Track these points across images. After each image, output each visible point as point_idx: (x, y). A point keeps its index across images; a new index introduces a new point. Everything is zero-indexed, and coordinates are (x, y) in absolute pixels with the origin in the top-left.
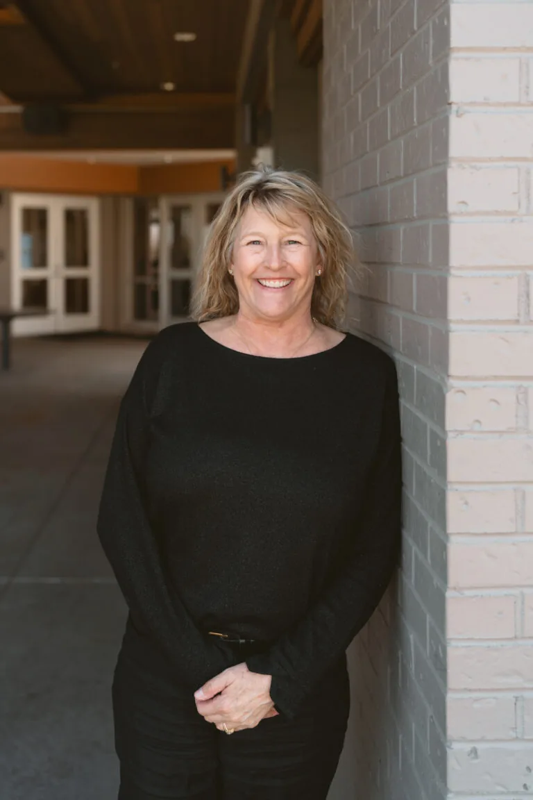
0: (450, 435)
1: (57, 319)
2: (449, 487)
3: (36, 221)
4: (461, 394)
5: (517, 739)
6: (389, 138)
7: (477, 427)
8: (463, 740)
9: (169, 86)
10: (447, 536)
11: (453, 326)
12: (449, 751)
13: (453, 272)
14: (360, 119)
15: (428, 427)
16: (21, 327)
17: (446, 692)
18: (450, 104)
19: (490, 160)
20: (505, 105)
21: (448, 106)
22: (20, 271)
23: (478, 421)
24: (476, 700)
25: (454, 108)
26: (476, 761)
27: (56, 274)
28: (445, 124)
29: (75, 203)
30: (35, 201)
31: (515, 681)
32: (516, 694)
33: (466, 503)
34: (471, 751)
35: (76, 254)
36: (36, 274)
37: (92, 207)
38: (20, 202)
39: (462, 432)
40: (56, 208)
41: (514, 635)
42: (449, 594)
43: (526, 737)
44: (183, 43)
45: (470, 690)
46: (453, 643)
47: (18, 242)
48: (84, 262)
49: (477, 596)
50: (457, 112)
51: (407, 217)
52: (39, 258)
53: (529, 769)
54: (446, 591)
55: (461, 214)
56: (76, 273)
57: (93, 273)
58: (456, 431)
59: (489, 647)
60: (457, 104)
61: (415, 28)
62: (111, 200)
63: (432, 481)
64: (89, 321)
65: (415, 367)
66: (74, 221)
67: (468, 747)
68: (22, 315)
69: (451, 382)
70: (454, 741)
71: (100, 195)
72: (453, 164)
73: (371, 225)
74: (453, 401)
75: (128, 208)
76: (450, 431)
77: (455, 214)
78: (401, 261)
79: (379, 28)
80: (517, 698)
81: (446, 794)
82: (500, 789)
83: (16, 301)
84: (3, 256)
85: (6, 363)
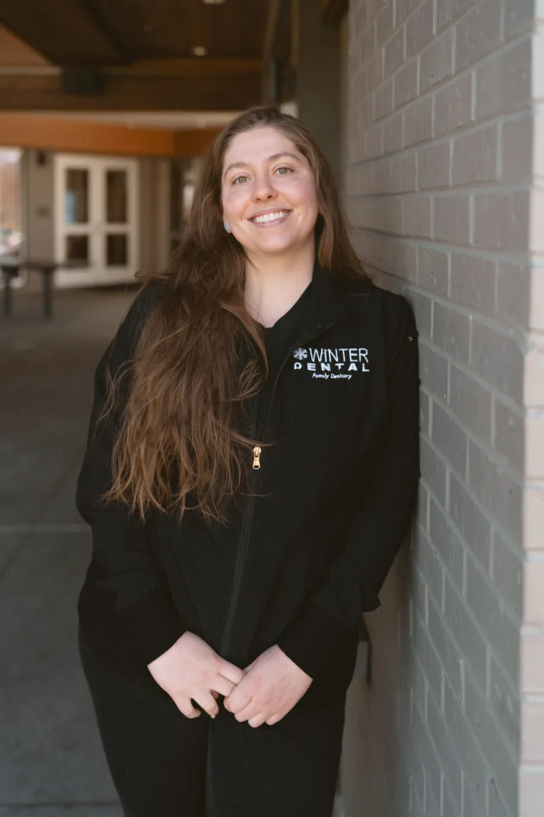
1: (98, 272)
3: (78, 180)
9: (200, 51)
16: (65, 278)
22: (64, 227)
27: (97, 230)
29: (116, 164)
30: (78, 162)
35: (116, 211)
36: (79, 230)
37: (132, 168)
38: (63, 163)
47: (62, 201)
48: (123, 218)
52: (82, 215)
56: (116, 229)
57: (131, 228)
62: (149, 162)
64: (126, 274)
66: (115, 180)
68: (66, 267)
71: (139, 156)
75: (164, 170)
83: (60, 253)
84: (46, 212)
85: (48, 312)
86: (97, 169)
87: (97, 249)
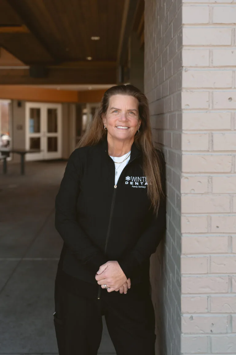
0: (183, 195)
1: (44, 154)
2: (182, 215)
3: (35, 113)
4: (186, 179)
5: (208, 312)
6: (164, 80)
7: (193, 192)
8: (188, 313)
9: (89, 58)
10: (181, 234)
11: (183, 153)
12: (182, 317)
13: (183, 132)
14: (156, 72)
15: (176, 192)
16: (29, 157)
17: (181, 294)
18: (182, 67)
19: (198, 88)
20: (204, 67)
21: (182, 68)
22: (29, 134)
23: (193, 189)
24: (193, 297)
25: (184, 68)
26: (192, 321)
27: (44, 135)
28: (181, 74)
29: (52, 106)
30: (35, 105)
31: (207, 290)
32: (208, 295)
33: (189, 221)
34: (191, 317)
35: (52, 127)
36: (36, 135)
37: (59, 108)
38: (29, 106)
39: (187, 194)
40: (44, 108)
41: (207, 272)
42: (182, 256)
43: (212, 312)
44: (95, 41)
45: (190, 294)
46: (184, 275)
47: (28, 122)
48: (56, 131)
49: (192, 257)
50: (185, 70)
51: (170, 111)
52: (37, 129)
53: (213, 324)
54: (181, 255)
55: (187, 109)
56: (52, 135)
57: (59, 135)
58: (185, 193)
59: (197, 277)
60: (185, 67)
61: (172, 37)
62: (66, 105)
63: (177, 213)
64: (57, 155)
65: (172, 169)
66: (51, 113)
67: (189, 316)
68: (30, 152)
69: (183, 174)
70: (184, 313)
71: (62, 103)
72: (184, 90)
73: (158, 114)
74: (183, 181)
75: (73, 108)
76: (183, 193)
77: (184, 109)
78: (168, 128)
79: (161, 36)
80: (208, 297)
81: (181, 334)
82: (202, 332)
83: (27, 146)
84: (21, 127)
85: (23, 172)
87: (44, 144)
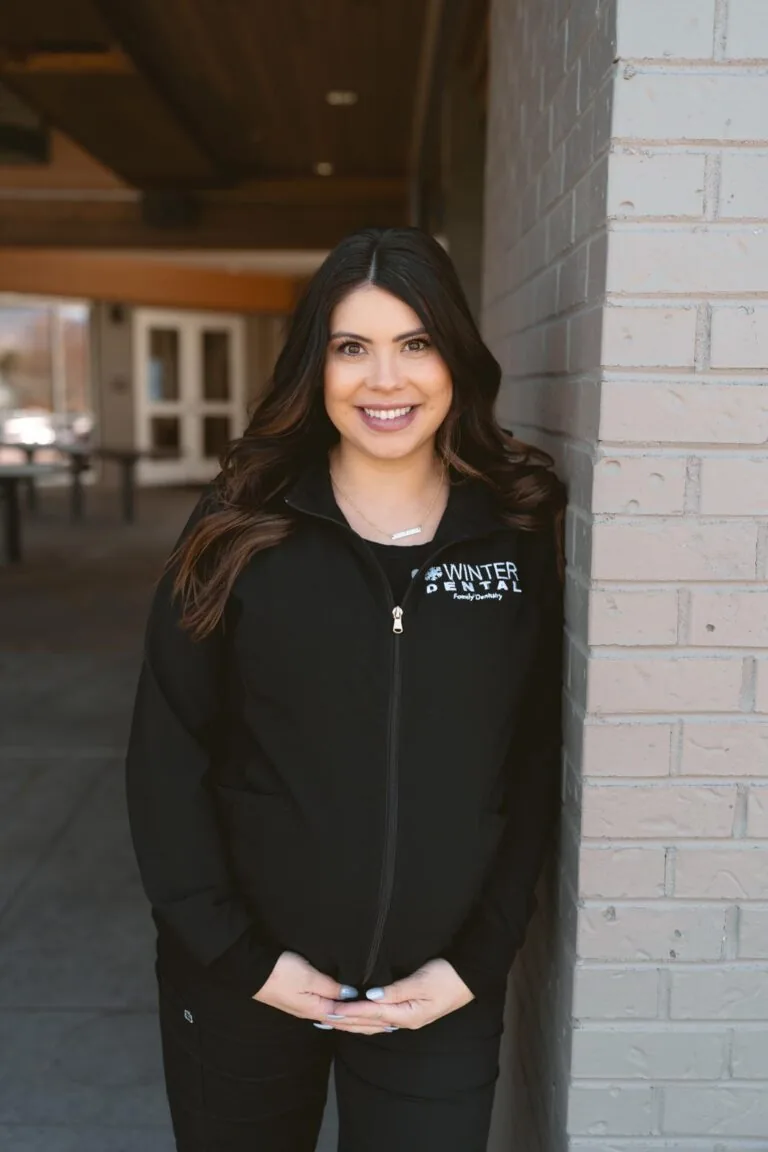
3: (165, 344)
9: (325, 170)
16: (150, 473)
22: (147, 405)
27: (191, 409)
29: (215, 322)
30: (164, 319)
35: (215, 385)
36: (167, 409)
37: (235, 328)
38: (145, 320)
47: (144, 371)
48: (224, 395)
52: (169, 388)
53: (678, 933)
56: (216, 409)
57: (235, 408)
66: (214, 345)
68: (150, 456)
71: (244, 312)
75: (277, 327)
82: (642, 956)
83: (143, 438)
84: (123, 385)
85: (129, 515)
86: (190, 329)
87: (192, 436)
